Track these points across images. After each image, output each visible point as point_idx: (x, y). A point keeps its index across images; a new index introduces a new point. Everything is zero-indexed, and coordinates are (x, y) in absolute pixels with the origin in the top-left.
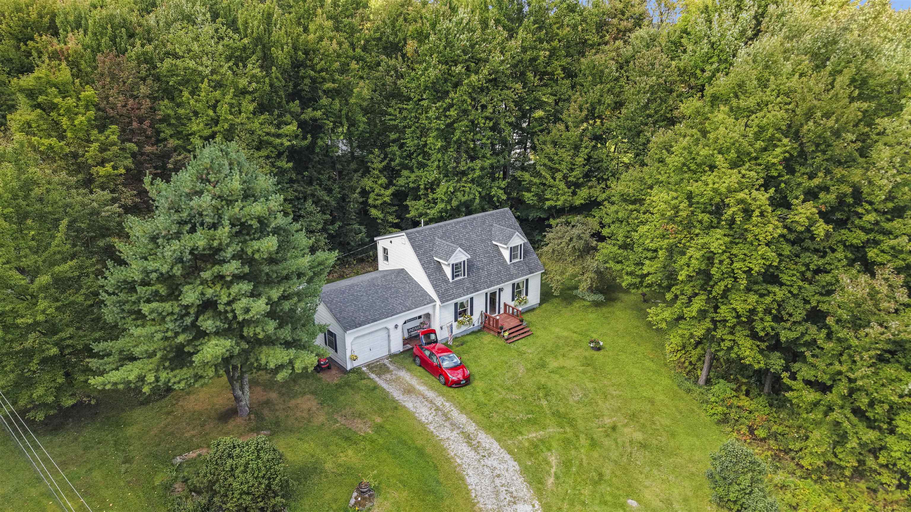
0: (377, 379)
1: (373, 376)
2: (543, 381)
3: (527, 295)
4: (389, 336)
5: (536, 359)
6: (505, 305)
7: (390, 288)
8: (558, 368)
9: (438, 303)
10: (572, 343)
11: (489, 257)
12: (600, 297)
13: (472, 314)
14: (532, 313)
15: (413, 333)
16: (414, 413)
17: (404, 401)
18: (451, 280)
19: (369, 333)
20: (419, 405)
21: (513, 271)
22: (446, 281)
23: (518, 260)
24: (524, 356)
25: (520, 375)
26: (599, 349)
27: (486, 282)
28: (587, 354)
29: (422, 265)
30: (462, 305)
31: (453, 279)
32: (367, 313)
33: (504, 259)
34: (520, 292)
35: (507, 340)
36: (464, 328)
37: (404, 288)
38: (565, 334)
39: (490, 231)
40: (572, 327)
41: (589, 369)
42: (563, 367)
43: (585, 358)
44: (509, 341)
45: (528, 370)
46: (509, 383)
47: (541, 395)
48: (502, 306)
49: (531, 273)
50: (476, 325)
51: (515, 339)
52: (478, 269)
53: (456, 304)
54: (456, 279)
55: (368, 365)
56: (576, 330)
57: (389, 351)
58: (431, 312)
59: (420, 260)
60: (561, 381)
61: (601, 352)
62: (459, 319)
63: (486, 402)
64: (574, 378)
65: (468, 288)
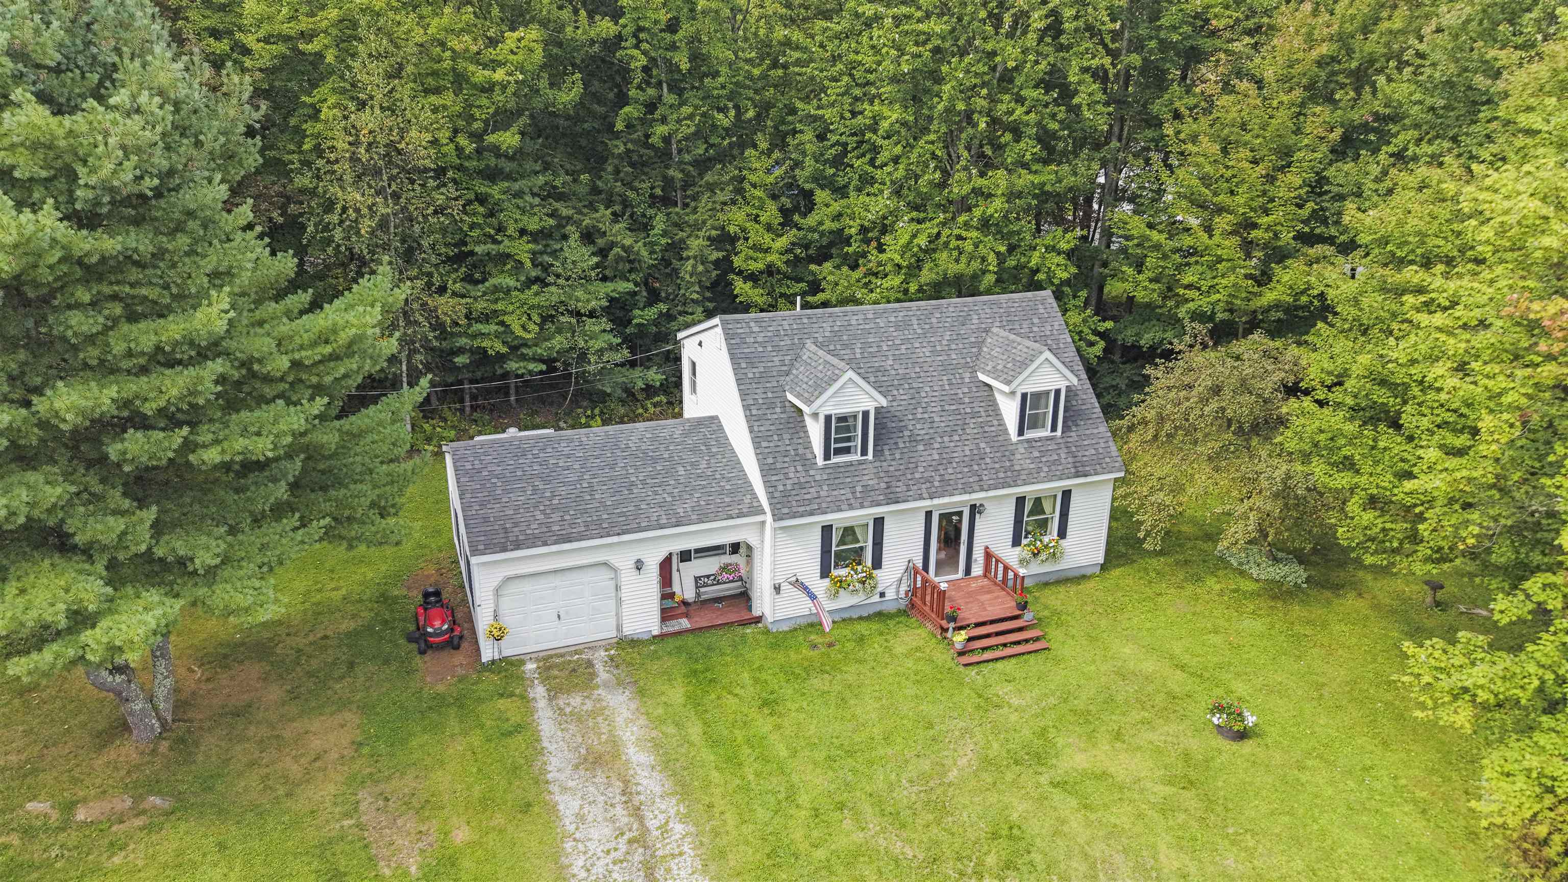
0: (542, 704)
1: (539, 691)
2: (1019, 808)
3: (1062, 534)
4: (617, 588)
5: (1026, 732)
6: (988, 555)
7: (655, 460)
8: (1084, 774)
9: (769, 518)
10: (1159, 699)
11: (957, 412)
12: (1295, 573)
13: (877, 563)
14: (1073, 589)
15: (710, 592)
16: (567, 836)
17: (564, 789)
18: (820, 461)
19: (555, 571)
20: (595, 812)
21: (1022, 460)
22: (807, 462)
23: (1046, 433)
24: (993, 715)
25: (953, 775)
26: (1242, 735)
27: (929, 481)
28: (1194, 744)
29: (746, 408)
30: (849, 532)
31: (827, 457)
32: (556, 517)
33: (1001, 423)
34: (1043, 525)
35: (961, 653)
36: (846, 600)
37: (694, 465)
38: (1149, 666)
39: (980, 344)
40: (1177, 648)
41: (1190, 799)
42: (1103, 776)
43: (1187, 756)
44: (966, 659)
45: (987, 762)
46: (905, 795)
47: (991, 860)
48: (978, 555)
49: (1077, 475)
50: (890, 595)
51: (987, 655)
52: (913, 440)
53: (827, 530)
54: (835, 460)
55: (546, 659)
56: (1186, 659)
57: (619, 628)
58: (753, 540)
59: (743, 395)
60: (1075, 823)
61: (1248, 746)
62: (835, 573)
63: (803, 847)
64: (1125, 822)
65: (866, 489)
